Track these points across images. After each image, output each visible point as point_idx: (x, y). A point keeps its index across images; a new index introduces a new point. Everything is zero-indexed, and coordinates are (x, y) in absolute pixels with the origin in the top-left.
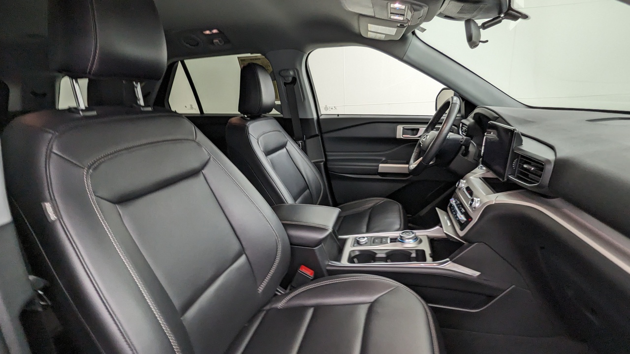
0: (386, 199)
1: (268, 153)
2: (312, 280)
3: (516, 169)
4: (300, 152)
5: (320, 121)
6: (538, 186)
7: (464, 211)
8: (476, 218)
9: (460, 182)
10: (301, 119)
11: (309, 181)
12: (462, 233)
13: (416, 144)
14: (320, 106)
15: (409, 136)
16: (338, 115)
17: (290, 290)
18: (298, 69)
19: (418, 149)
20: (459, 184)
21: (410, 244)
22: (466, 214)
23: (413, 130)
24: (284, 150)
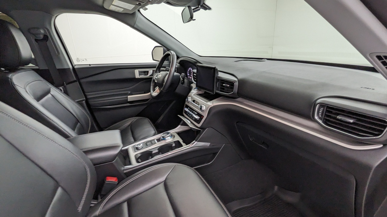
0: (138, 118)
1: (38, 99)
2: (118, 184)
3: (219, 87)
4: (63, 95)
5: (76, 70)
6: (233, 93)
7: (197, 113)
8: (205, 115)
9: (188, 98)
10: (58, 69)
11: (77, 116)
12: (199, 125)
13: (151, 80)
14: (72, 58)
15: (143, 76)
16: (90, 65)
17: (101, 198)
18: (49, 28)
19: (153, 84)
20: (188, 100)
21: (169, 140)
22: (198, 114)
23: (144, 72)
24: (49, 95)
